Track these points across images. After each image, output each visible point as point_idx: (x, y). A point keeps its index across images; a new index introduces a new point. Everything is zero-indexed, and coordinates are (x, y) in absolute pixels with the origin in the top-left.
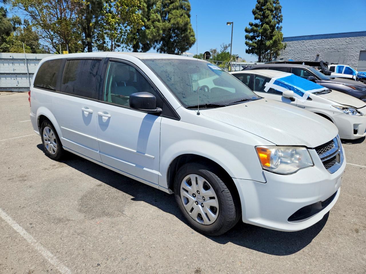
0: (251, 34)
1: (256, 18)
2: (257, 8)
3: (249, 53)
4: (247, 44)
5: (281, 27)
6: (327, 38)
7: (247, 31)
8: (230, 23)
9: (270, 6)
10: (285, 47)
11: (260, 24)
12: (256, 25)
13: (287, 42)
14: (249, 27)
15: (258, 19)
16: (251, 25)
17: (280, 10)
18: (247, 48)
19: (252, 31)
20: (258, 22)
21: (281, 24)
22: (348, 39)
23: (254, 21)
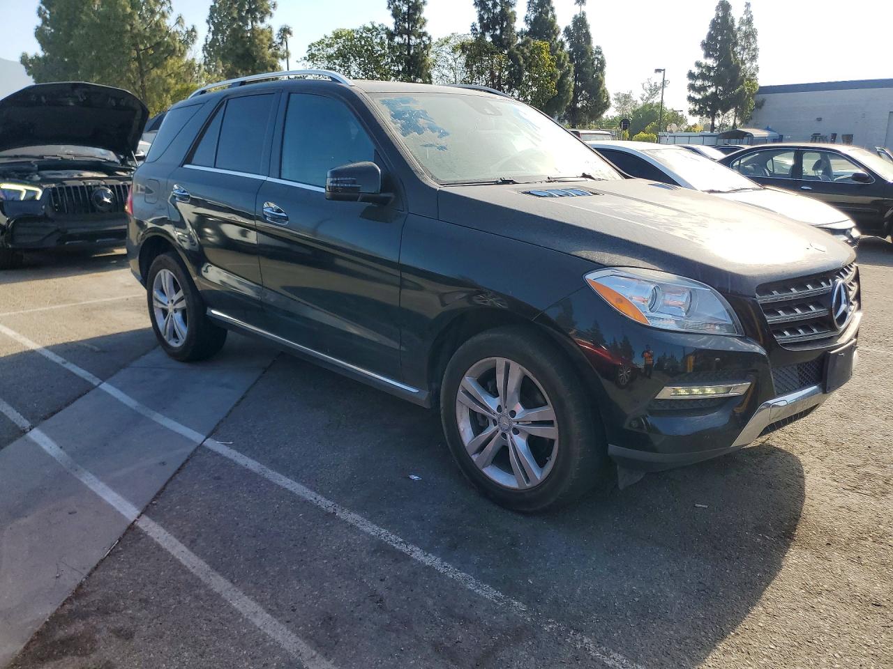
0: (699, 83)
2: (709, 37)
3: (693, 115)
4: (691, 99)
5: (757, 69)
7: (691, 75)
10: (763, 104)
11: (715, 65)
12: (709, 69)
13: (766, 96)
14: (696, 71)
15: (711, 57)
16: (698, 65)
17: (754, 37)
18: (691, 106)
19: (702, 76)
20: (711, 62)
21: (754, 64)
23: (704, 61)
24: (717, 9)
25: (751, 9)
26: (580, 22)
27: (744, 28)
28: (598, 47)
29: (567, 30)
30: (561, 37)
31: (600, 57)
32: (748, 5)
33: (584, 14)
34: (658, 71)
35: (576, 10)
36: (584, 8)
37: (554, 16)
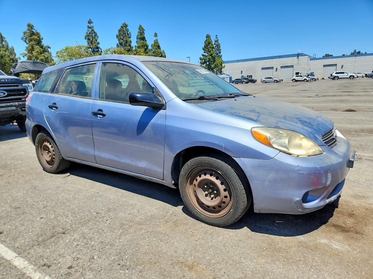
0: (203, 61)
1: (204, 53)
2: (205, 47)
5: (222, 56)
6: (245, 61)
7: (201, 59)
8: (188, 57)
9: (211, 46)
10: (225, 67)
12: (206, 56)
13: (225, 64)
14: (202, 57)
15: (206, 53)
16: (203, 55)
17: (220, 46)
19: (204, 59)
20: (206, 54)
21: (221, 54)
22: (255, 62)
23: (204, 54)
24: (207, 37)
25: (217, 37)
26: (156, 42)
27: (216, 43)
28: (163, 51)
29: (152, 45)
30: (150, 48)
31: (164, 54)
32: (216, 36)
33: (157, 40)
34: (187, 57)
35: (155, 38)
36: (157, 38)
37: (146, 41)
